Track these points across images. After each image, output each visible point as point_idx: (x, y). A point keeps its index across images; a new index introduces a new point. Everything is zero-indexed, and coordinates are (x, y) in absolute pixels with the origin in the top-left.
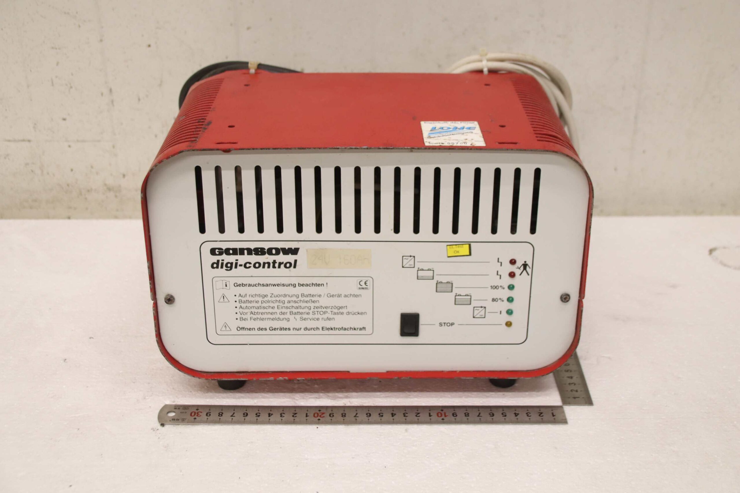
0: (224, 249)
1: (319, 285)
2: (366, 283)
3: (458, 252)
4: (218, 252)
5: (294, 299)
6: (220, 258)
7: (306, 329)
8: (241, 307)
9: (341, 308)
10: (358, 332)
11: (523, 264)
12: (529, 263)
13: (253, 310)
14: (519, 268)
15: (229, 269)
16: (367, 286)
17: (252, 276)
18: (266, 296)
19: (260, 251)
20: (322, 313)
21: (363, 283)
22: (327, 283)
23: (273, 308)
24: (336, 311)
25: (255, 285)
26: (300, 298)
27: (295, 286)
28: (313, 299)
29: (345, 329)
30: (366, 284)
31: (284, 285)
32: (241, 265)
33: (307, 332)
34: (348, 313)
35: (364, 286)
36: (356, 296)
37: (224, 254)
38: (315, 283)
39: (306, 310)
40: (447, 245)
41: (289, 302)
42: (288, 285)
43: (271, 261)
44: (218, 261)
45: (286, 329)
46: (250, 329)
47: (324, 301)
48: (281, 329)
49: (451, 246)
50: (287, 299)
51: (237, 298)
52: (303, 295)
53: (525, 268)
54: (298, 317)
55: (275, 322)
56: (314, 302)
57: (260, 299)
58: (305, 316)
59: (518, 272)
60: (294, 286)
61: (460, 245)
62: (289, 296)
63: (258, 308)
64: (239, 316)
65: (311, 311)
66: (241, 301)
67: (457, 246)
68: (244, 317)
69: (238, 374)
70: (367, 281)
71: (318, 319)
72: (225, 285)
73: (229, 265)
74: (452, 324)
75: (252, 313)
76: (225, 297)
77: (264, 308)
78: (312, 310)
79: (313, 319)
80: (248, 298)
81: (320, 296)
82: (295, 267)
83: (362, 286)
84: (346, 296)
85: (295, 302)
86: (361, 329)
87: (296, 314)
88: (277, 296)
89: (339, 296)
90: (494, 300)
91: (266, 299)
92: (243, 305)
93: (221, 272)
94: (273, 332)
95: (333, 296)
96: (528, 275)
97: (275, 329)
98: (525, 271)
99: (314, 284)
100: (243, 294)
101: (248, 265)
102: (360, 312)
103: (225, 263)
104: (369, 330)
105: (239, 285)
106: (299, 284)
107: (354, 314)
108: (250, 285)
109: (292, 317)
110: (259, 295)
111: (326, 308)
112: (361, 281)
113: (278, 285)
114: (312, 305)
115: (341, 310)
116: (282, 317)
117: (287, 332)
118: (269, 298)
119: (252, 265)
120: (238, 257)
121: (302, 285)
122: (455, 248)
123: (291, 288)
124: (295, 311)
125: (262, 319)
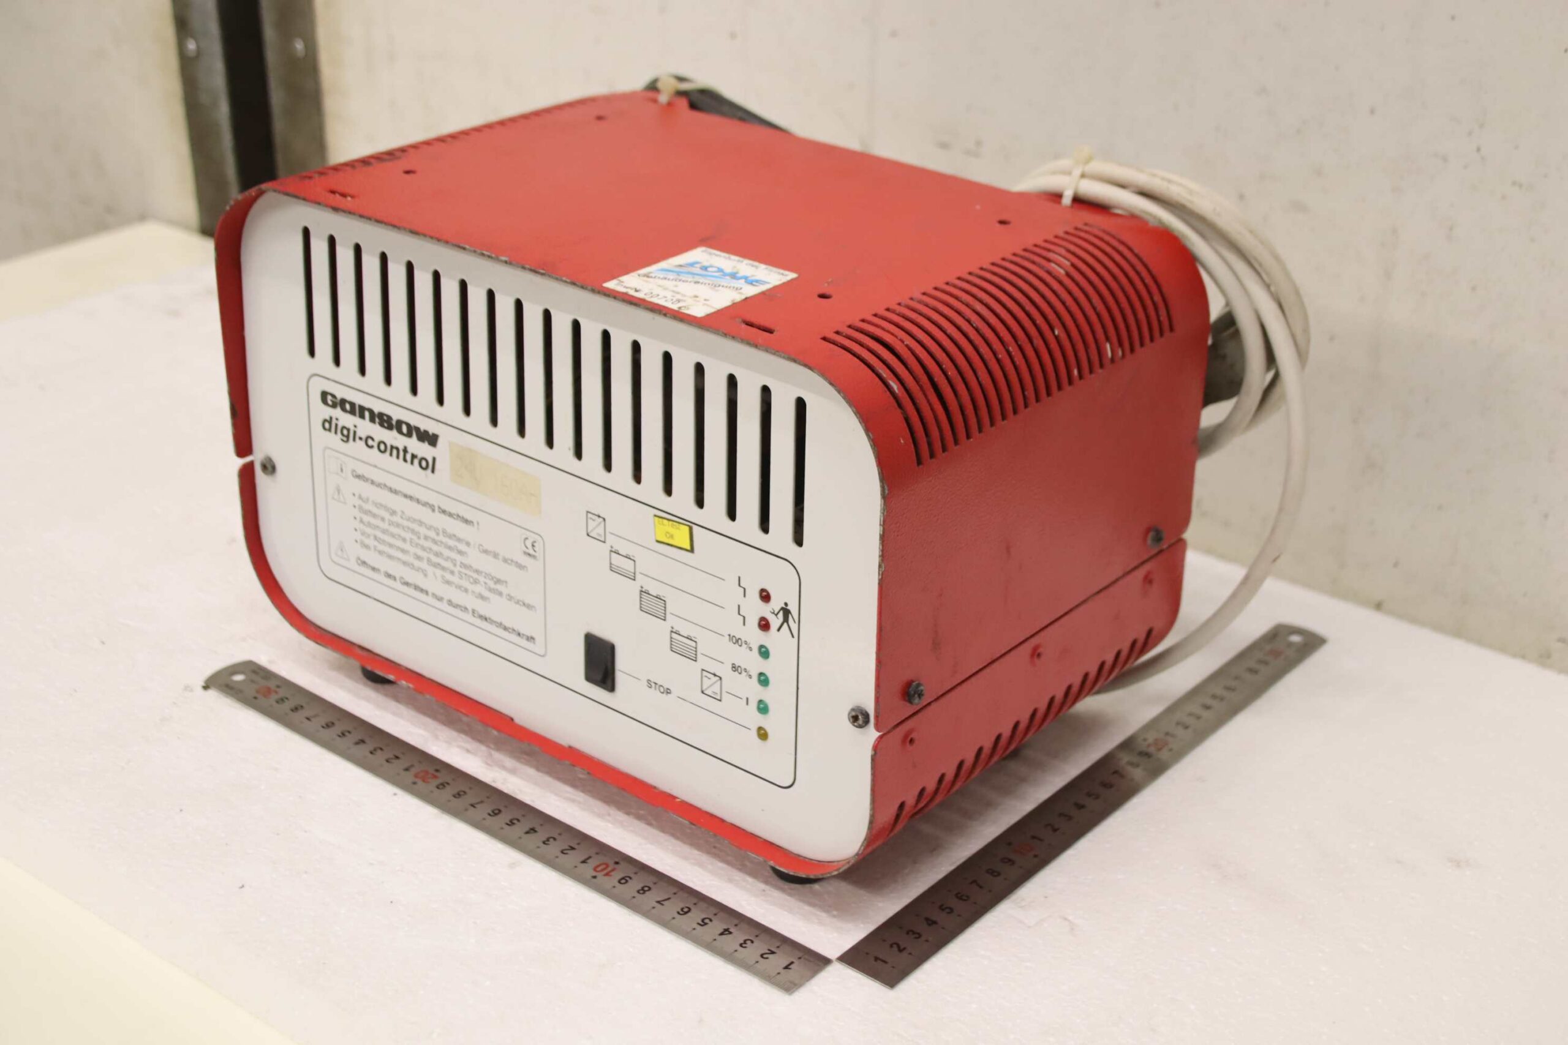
0: (339, 398)
1: (466, 521)
2: (535, 546)
3: (672, 536)
4: (330, 400)
5: (432, 534)
6: (333, 413)
7: (450, 602)
8: (361, 520)
9: (499, 581)
10: (523, 642)
11: (782, 609)
13: (378, 534)
14: (776, 615)
15: (345, 439)
16: (535, 551)
17: (375, 466)
18: (394, 512)
19: (384, 421)
20: (471, 580)
21: (529, 544)
22: (478, 523)
23: (404, 540)
24: (491, 584)
25: (379, 485)
26: (441, 537)
27: (434, 510)
28: (459, 546)
29: (505, 629)
30: (534, 548)
31: (418, 501)
32: (361, 439)
33: (451, 610)
34: (510, 597)
35: (531, 551)
36: (520, 566)
37: (339, 408)
38: (461, 516)
39: (450, 565)
40: (655, 516)
41: (426, 538)
42: (425, 504)
43: (401, 447)
44: (331, 418)
45: (422, 590)
46: (374, 569)
47: (474, 558)
48: (416, 588)
49: (660, 520)
50: (423, 531)
51: (356, 502)
52: (445, 532)
53: (786, 620)
54: (439, 572)
55: (408, 570)
56: (460, 552)
57: (387, 516)
58: (448, 576)
59: (775, 622)
60: (433, 508)
61: (675, 523)
62: (426, 526)
63: (384, 532)
64: (359, 536)
65: (456, 571)
66: (361, 509)
67: (671, 523)
68: (366, 541)
69: (360, 652)
70: (535, 542)
71: (466, 591)
72: (340, 470)
73: (345, 432)
74: (668, 691)
75: (376, 538)
76: (340, 491)
77: (393, 535)
78: (458, 568)
79: (460, 588)
80: (371, 507)
81: (468, 544)
82: (433, 471)
83: (528, 549)
84: (505, 560)
85: (435, 542)
86: (528, 639)
87: (435, 566)
88: (409, 519)
89: (496, 556)
90: (735, 668)
91: (395, 518)
92: (366, 518)
93: (335, 439)
94: (405, 589)
95: (486, 552)
96: (793, 637)
97: (407, 584)
98: (785, 624)
100: (364, 495)
101: (370, 442)
102: (526, 602)
103: (340, 425)
104: (540, 646)
105: (358, 477)
106: (439, 507)
107: (518, 602)
108: (372, 482)
109: (430, 570)
110: (386, 508)
111: (477, 571)
112: (527, 539)
113: (411, 498)
114: (458, 558)
115: (499, 587)
116: (417, 563)
117: (422, 596)
118: (399, 519)
119: (375, 444)
120: (357, 421)
121: (444, 512)
122: (667, 526)
123: (429, 511)
124: (435, 559)
125: (390, 557)
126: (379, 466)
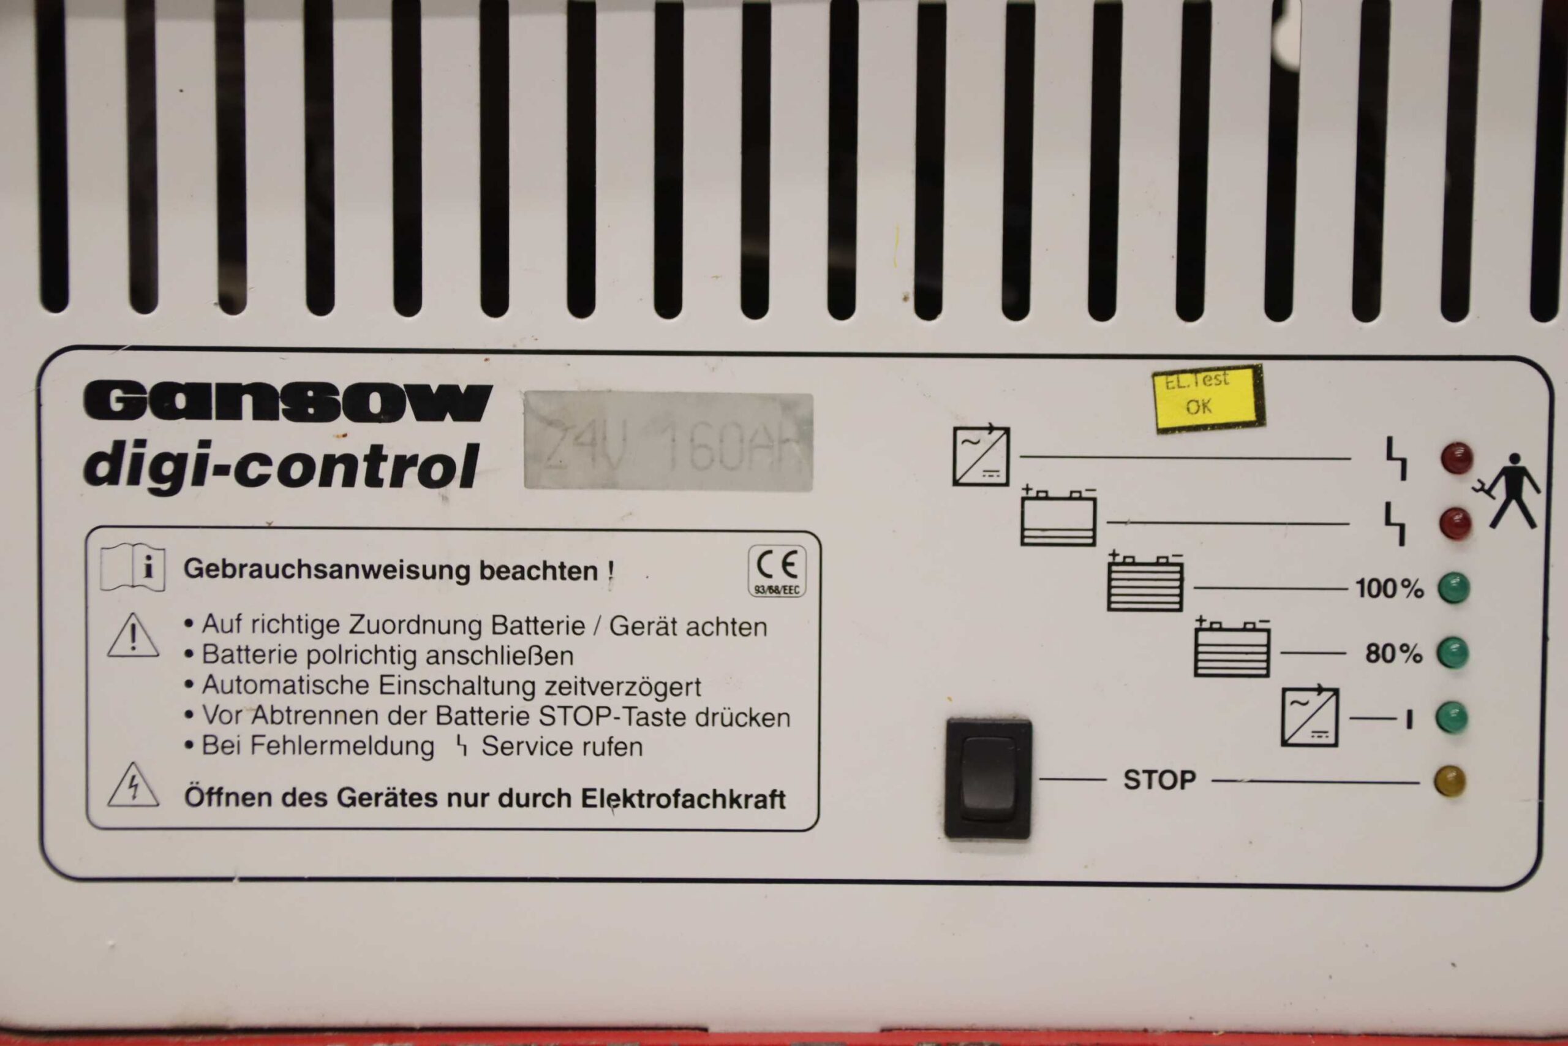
0: (148, 387)
1: (573, 573)
2: (792, 564)
3: (1205, 406)
4: (119, 400)
5: (459, 641)
6: (126, 430)
7: (509, 799)
8: (211, 683)
9: (673, 689)
10: (750, 816)
11: (1505, 471)
12: (1534, 463)
13: (270, 699)
14: (1488, 492)
15: (166, 486)
16: (794, 576)
17: (270, 526)
18: (330, 626)
19: (310, 401)
20: (583, 715)
21: (772, 564)
22: (611, 564)
23: (360, 687)
24: (649, 704)
25: (281, 572)
26: (489, 639)
27: (467, 577)
28: (548, 643)
29: (690, 801)
30: (789, 568)
31: (413, 572)
32: (222, 470)
33: (516, 816)
34: (707, 718)
35: (780, 579)
36: (741, 629)
37: (148, 411)
38: (557, 565)
39: (514, 701)
40: (1155, 375)
41: (435, 658)
42: (437, 573)
43: (361, 451)
44: (119, 446)
45: (414, 799)
46: (246, 799)
47: (595, 657)
48: (393, 799)
49: (1174, 378)
50: (425, 643)
51: (196, 639)
52: (499, 623)
53: (1514, 493)
54: (474, 734)
55: (370, 759)
56: (549, 658)
57: (302, 642)
58: (506, 732)
59: (1482, 509)
60: (461, 574)
61: (1213, 374)
62: (437, 627)
63: (290, 687)
64: (198, 728)
65: (533, 708)
66: (211, 654)
67: (1201, 376)
68: (224, 733)
70: (795, 552)
71: (565, 748)
72: (144, 572)
73: (168, 468)
74: (1186, 778)
75: (259, 713)
76: (138, 629)
77: (321, 688)
78: (541, 699)
79: (545, 749)
80: (247, 637)
81: (577, 628)
82: (467, 481)
83: (770, 576)
84: (696, 629)
85: (464, 658)
86: (762, 802)
87: (463, 719)
88: (381, 628)
89: (666, 628)
90: (1375, 653)
91: (329, 641)
92: (225, 673)
94: (358, 815)
95: (635, 628)
96: (1532, 525)
97: (364, 799)
98: (1514, 505)
99: (553, 568)
100: (224, 615)
101: (254, 470)
102: (759, 710)
103: (150, 454)
104: (798, 811)
105: (211, 570)
106: (483, 567)
107: (734, 721)
108: (258, 571)
109: (444, 736)
110: (299, 624)
111: (605, 688)
112: (770, 552)
113: (388, 571)
114: (541, 674)
115: (673, 704)
116: (400, 733)
117: (421, 815)
118: (343, 639)
119: (273, 470)
120: (211, 428)
121: (500, 572)
122: (1192, 387)
123: (449, 584)
124: (460, 703)
125: (307, 747)
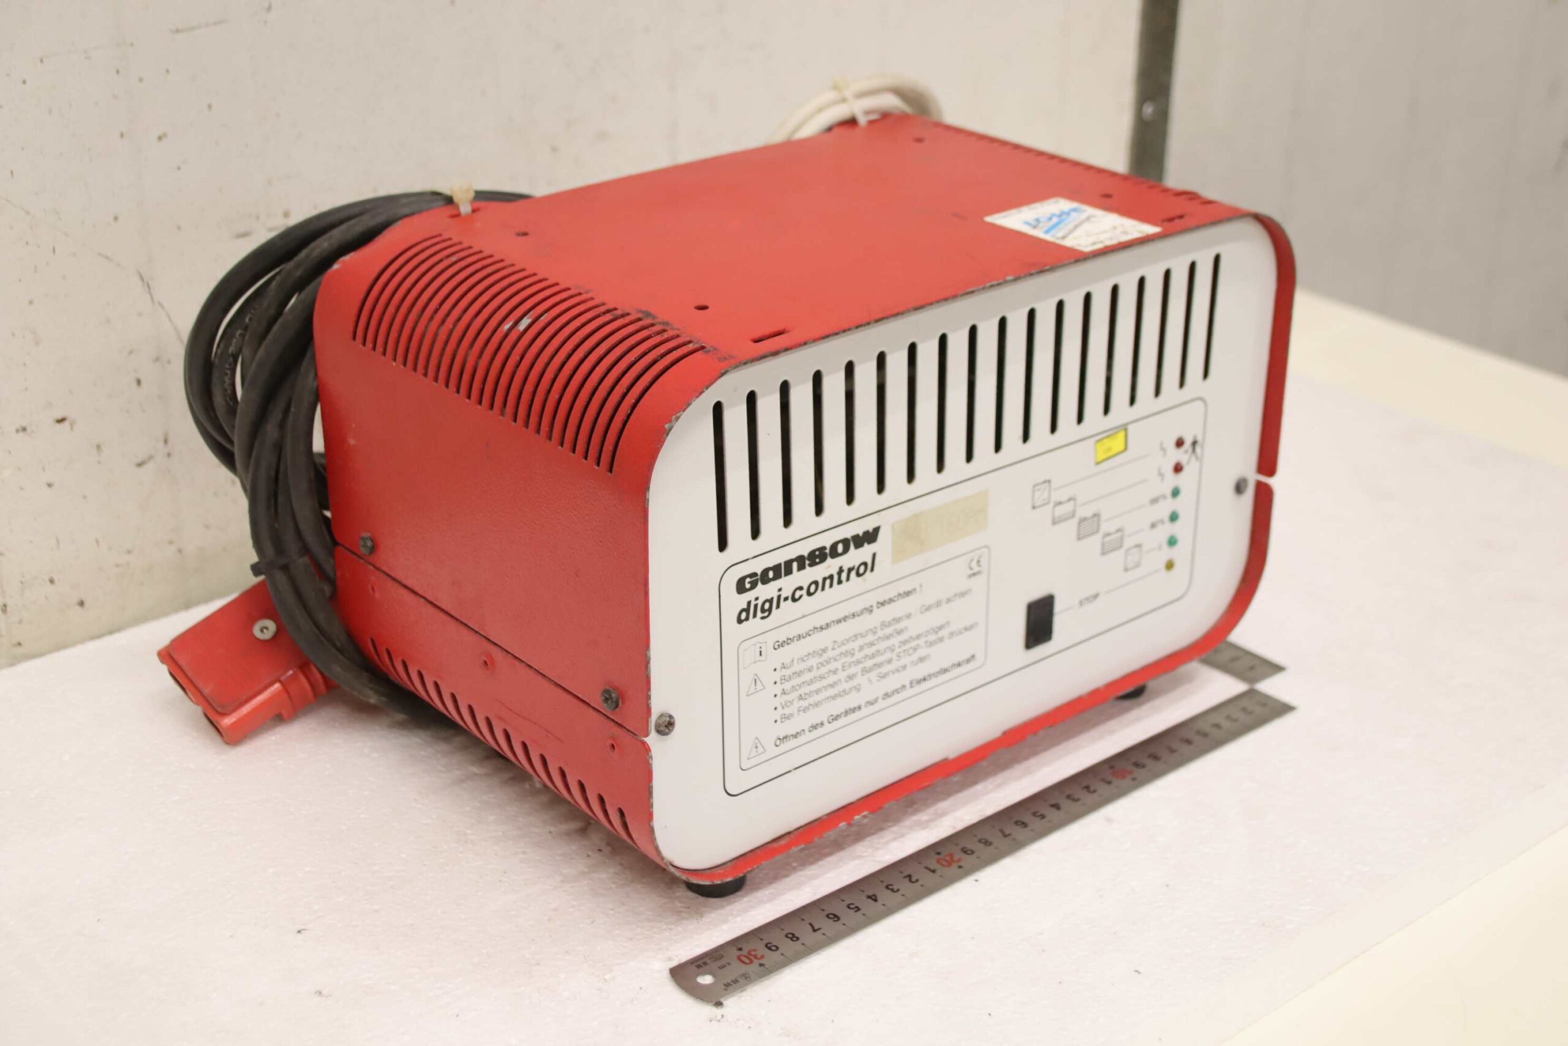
0: (759, 573)
1: (908, 594)
2: (980, 562)
3: (1111, 449)
4: (749, 583)
5: (870, 638)
6: (750, 596)
7: (886, 696)
8: (784, 693)
9: (940, 628)
10: (964, 668)
11: (1192, 443)
12: (1200, 438)
13: (802, 691)
14: (1187, 452)
15: (766, 614)
17: (804, 616)
18: (824, 650)
19: (817, 557)
20: (911, 651)
21: (974, 564)
22: (921, 585)
23: (835, 672)
24: (932, 638)
25: (808, 634)
26: (880, 633)
27: (872, 611)
28: (899, 626)
29: (945, 671)
30: (979, 564)
31: (854, 616)
32: (786, 599)
33: (890, 701)
34: (952, 634)
35: (976, 569)
36: (963, 594)
37: (759, 584)
38: (902, 593)
39: (888, 655)
40: (1096, 442)
41: (861, 648)
42: (861, 613)
43: (834, 571)
44: (749, 603)
45: (853, 710)
46: (795, 736)
47: (916, 626)
48: (847, 713)
49: (1101, 442)
50: (858, 644)
51: (777, 676)
52: (884, 625)
53: (1194, 450)
54: (873, 675)
55: (839, 700)
56: (899, 632)
57: (813, 662)
58: (885, 669)
59: (1185, 460)
60: (870, 610)
61: (1113, 436)
62: (862, 636)
63: (811, 682)
64: (777, 715)
65: (894, 656)
66: (784, 679)
67: (1109, 438)
68: (787, 711)
69: (775, 845)
70: (981, 556)
71: (904, 667)
72: (758, 653)
73: (767, 606)
74: (1096, 596)
75: (801, 698)
76: (758, 681)
77: (822, 677)
78: (897, 650)
79: (898, 670)
80: (797, 667)
81: (909, 616)
82: (872, 570)
83: (972, 569)
84: (949, 600)
85: (872, 644)
86: (968, 661)
87: (870, 670)
88: (843, 644)
89: (938, 604)
91: (825, 656)
92: (787, 686)
93: (755, 624)
94: (835, 725)
95: (928, 608)
96: (1198, 460)
97: (836, 718)
98: (1194, 455)
99: (901, 595)
100: (787, 661)
101: (798, 594)
102: (968, 625)
103: (760, 602)
104: (980, 659)
105: (783, 644)
106: (877, 604)
107: (960, 633)
108: (800, 637)
109: (864, 680)
110: (814, 654)
111: (918, 637)
112: (973, 559)
113: (845, 619)
114: (895, 641)
115: (941, 634)
116: (849, 685)
117: (856, 716)
118: (830, 654)
119: (804, 592)
120: (782, 582)
121: (882, 604)
122: (1108, 443)
123: (866, 616)
124: (869, 663)
125: (817, 705)
126: (806, 614)
